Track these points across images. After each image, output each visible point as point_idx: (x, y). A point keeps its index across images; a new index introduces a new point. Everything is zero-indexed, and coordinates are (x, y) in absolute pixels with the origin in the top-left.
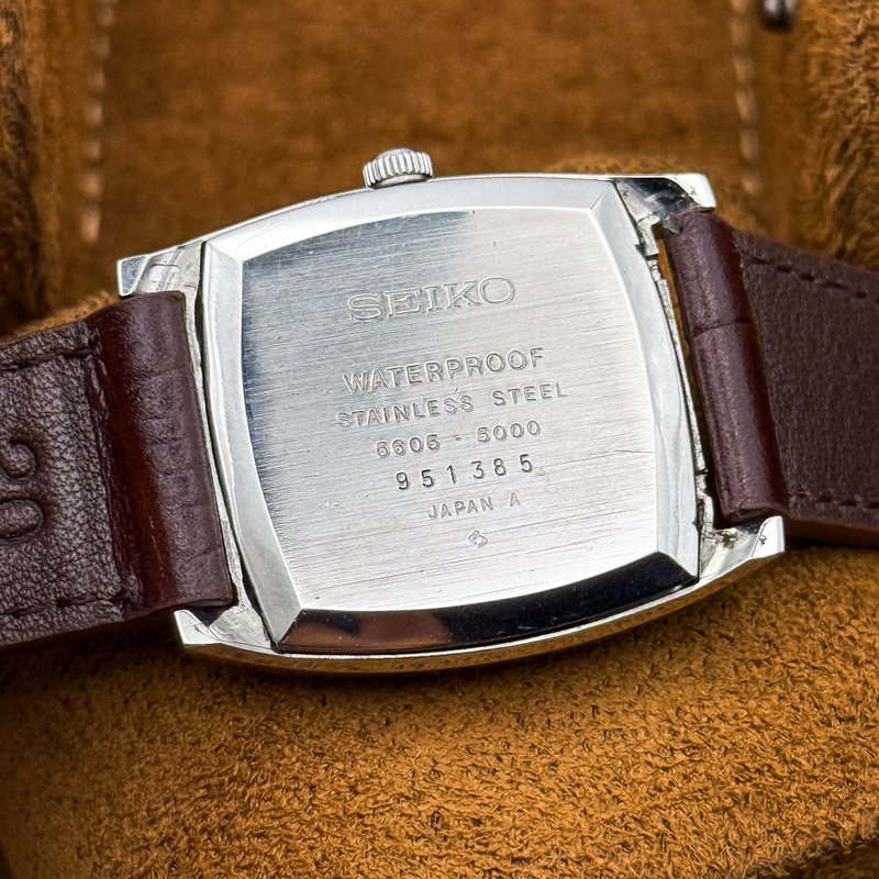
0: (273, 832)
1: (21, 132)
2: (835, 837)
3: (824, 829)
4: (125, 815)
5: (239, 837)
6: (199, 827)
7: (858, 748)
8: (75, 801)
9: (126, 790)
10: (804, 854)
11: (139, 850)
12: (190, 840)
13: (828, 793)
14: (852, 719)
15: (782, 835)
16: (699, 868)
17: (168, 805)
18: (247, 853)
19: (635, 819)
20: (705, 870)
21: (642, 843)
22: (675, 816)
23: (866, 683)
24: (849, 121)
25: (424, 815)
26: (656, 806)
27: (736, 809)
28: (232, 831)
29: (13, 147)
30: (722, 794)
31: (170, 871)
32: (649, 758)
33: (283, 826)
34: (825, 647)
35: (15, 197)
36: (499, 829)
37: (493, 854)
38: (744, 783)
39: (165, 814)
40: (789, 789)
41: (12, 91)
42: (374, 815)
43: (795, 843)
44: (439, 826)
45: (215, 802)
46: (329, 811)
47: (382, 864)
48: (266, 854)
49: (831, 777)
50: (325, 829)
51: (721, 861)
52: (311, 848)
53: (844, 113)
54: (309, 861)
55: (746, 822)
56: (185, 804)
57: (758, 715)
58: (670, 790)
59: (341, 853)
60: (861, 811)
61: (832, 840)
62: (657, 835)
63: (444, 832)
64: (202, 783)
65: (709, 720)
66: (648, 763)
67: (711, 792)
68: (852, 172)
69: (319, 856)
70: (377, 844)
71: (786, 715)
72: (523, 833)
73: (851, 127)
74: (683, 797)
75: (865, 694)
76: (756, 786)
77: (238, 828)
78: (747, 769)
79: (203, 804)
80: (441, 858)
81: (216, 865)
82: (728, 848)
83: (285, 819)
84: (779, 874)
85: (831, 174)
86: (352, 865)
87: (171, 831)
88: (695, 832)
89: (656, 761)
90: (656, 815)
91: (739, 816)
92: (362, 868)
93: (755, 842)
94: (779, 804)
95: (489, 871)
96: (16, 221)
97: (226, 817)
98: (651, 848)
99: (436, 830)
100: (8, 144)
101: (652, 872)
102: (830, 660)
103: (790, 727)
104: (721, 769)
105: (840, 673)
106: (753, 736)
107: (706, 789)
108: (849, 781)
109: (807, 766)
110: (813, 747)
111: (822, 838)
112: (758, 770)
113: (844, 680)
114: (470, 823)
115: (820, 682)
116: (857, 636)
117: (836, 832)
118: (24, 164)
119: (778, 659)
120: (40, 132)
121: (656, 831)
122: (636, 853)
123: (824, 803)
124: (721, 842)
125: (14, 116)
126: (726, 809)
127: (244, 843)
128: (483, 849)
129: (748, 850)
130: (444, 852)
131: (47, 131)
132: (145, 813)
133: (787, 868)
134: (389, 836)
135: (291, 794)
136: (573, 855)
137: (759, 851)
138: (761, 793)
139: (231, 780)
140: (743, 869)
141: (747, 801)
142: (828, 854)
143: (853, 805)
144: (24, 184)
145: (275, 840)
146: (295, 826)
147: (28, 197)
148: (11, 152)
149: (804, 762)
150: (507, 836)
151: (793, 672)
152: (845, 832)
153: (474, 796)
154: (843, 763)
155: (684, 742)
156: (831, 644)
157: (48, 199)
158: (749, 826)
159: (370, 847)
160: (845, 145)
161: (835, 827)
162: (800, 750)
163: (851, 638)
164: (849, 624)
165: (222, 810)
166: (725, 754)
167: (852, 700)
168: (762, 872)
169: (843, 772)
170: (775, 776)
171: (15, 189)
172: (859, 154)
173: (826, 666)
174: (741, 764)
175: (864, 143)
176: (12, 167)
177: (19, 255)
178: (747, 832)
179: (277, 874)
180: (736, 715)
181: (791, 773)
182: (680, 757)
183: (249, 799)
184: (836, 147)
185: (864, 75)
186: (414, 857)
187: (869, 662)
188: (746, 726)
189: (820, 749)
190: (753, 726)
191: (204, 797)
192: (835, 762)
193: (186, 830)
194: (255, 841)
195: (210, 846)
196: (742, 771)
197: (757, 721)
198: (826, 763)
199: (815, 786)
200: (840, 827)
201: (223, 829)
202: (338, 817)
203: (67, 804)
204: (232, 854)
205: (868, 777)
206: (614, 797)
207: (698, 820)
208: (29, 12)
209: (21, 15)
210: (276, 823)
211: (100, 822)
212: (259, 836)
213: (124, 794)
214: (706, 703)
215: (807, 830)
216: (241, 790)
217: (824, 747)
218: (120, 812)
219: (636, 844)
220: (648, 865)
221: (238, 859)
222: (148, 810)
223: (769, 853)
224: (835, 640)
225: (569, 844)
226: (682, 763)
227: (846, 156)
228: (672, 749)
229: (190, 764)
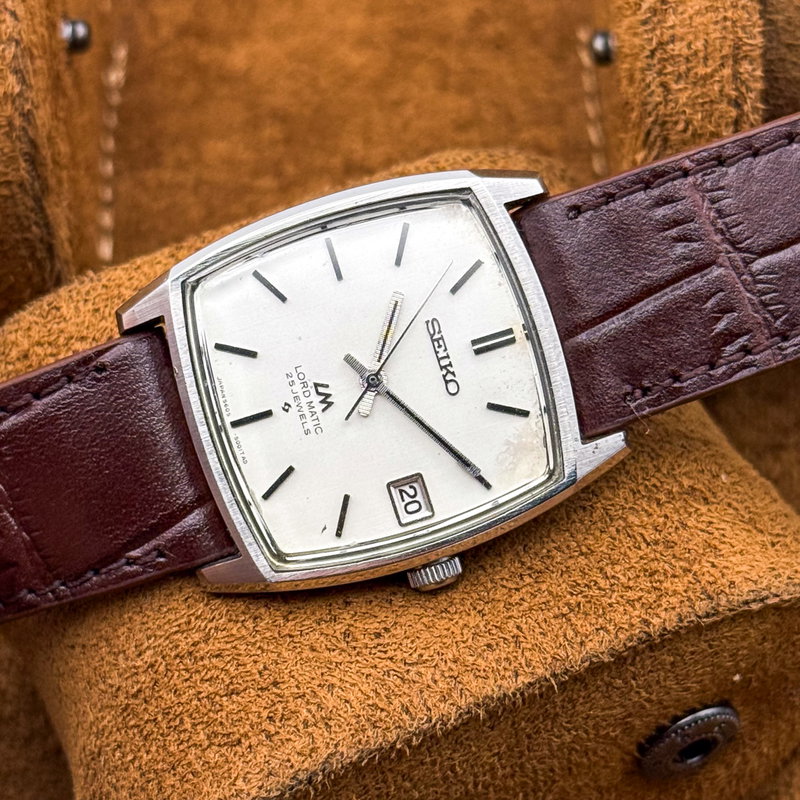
0: (227, 653)
1: (34, 160)
2: (647, 629)
3: (639, 625)
4: (120, 652)
5: (202, 659)
6: (173, 654)
7: (662, 564)
8: (84, 646)
9: (120, 634)
10: (624, 644)
11: (132, 676)
12: (166, 665)
13: (640, 598)
14: (656, 543)
15: (608, 631)
16: (545, 659)
17: (150, 641)
18: (209, 670)
19: (496, 627)
20: (549, 660)
21: (502, 644)
22: (526, 623)
23: (666, 517)
24: (650, 114)
25: (338, 632)
26: (510, 617)
27: (572, 615)
28: (198, 655)
29: (28, 172)
30: (561, 604)
31: (154, 689)
32: (505, 583)
33: (234, 647)
34: (634, 493)
35: (32, 210)
36: (395, 640)
37: (391, 659)
38: (577, 595)
39: (148, 648)
40: (610, 598)
41: (24, 129)
42: (301, 635)
43: (617, 637)
44: (349, 640)
45: (185, 635)
46: (268, 634)
47: (308, 669)
48: (222, 670)
49: (643, 587)
50: (265, 647)
51: (562, 653)
52: (255, 662)
53: (645, 110)
54: (255, 671)
55: (579, 623)
56: (162, 639)
57: (585, 545)
58: (521, 605)
59: (277, 664)
60: (666, 609)
61: (645, 632)
62: (513, 637)
63: (354, 644)
64: (175, 624)
65: (548, 551)
66: (504, 586)
67: (551, 604)
68: (654, 153)
69: (262, 667)
70: (304, 655)
71: (606, 544)
72: (412, 642)
73: (651, 119)
74: (531, 609)
75: (665, 524)
76: (586, 596)
77: (201, 652)
78: (579, 585)
79: (175, 637)
80: (352, 663)
81: (186, 680)
82: (566, 643)
83: (236, 642)
84: (606, 660)
85: (640, 157)
86: (286, 671)
87: (154, 659)
88: (541, 633)
89: (510, 585)
90: (511, 623)
91: (574, 620)
92: (293, 673)
93: (587, 637)
94: (603, 608)
95: (388, 671)
96: (34, 228)
97: (193, 645)
98: (509, 647)
99: (347, 642)
100: (24, 169)
101: (510, 664)
102: (638, 502)
103: (610, 552)
104: (559, 586)
105: (646, 511)
106: (582, 560)
107: (548, 602)
108: (655, 589)
109: (624, 580)
110: (627, 566)
111: (637, 631)
112: (586, 585)
113: (650, 515)
114: (373, 637)
115: (632, 518)
116: (659, 484)
117: (648, 626)
118: (37, 185)
119: (599, 505)
120: (49, 161)
121: (512, 634)
122: (498, 651)
123: (638, 605)
124: (561, 639)
125: (26, 148)
126: (564, 615)
127: (206, 662)
128: (383, 655)
129: (582, 643)
130: (354, 659)
131: (56, 163)
132: (134, 649)
133: (612, 655)
134: (313, 649)
135: (239, 625)
136: (451, 656)
137: (590, 645)
138: (590, 602)
139: (197, 618)
140: (578, 657)
141: (579, 608)
142: (643, 643)
143: (659, 606)
144: (38, 200)
145: (229, 658)
146: (244, 647)
147: (42, 209)
148: (26, 176)
149: (621, 577)
150: (401, 644)
151: (610, 512)
152: (654, 626)
153: (376, 617)
154: (650, 576)
155: (530, 568)
156: (639, 492)
157: (59, 213)
158: (582, 626)
159: (299, 658)
160: (648, 133)
161: (646, 622)
162: (618, 568)
163: (654, 486)
164: (653, 476)
165: (189, 640)
166: (561, 575)
167: (657, 530)
168: (594, 660)
169: (651, 582)
170: (599, 589)
171: (31, 203)
172: (659, 139)
173: (636, 507)
174: (574, 581)
175: (662, 131)
176: (28, 187)
177: (39, 255)
178: (580, 630)
179: (231, 683)
180: (568, 547)
181: (612, 585)
182: (528, 580)
183: (210, 630)
184: (642, 137)
185: (658, 79)
186: (331, 663)
187: (669, 502)
188: (576, 554)
189: (633, 567)
190: (582, 554)
191: (176, 632)
192: (645, 575)
193: (163, 658)
194: (214, 660)
195: (182, 667)
196: (575, 587)
197: (584, 549)
198: (638, 576)
199: (629, 594)
200: (651, 623)
201: (190, 653)
202: (274, 638)
203: (78, 650)
204: (198, 672)
205: (670, 585)
206: (479, 612)
207: (543, 625)
208: (35, 71)
209: (28, 72)
210: (229, 646)
211: (103, 659)
212: (217, 656)
213: (118, 637)
214: (546, 540)
215: (626, 626)
216: (203, 625)
217: (636, 565)
218: (116, 650)
219: (497, 645)
220: (507, 659)
221: (203, 674)
222: (136, 647)
223: (597, 644)
224: (641, 488)
225: (447, 648)
226: (529, 584)
227: (649, 143)
228: (521, 575)
229: (165, 610)
